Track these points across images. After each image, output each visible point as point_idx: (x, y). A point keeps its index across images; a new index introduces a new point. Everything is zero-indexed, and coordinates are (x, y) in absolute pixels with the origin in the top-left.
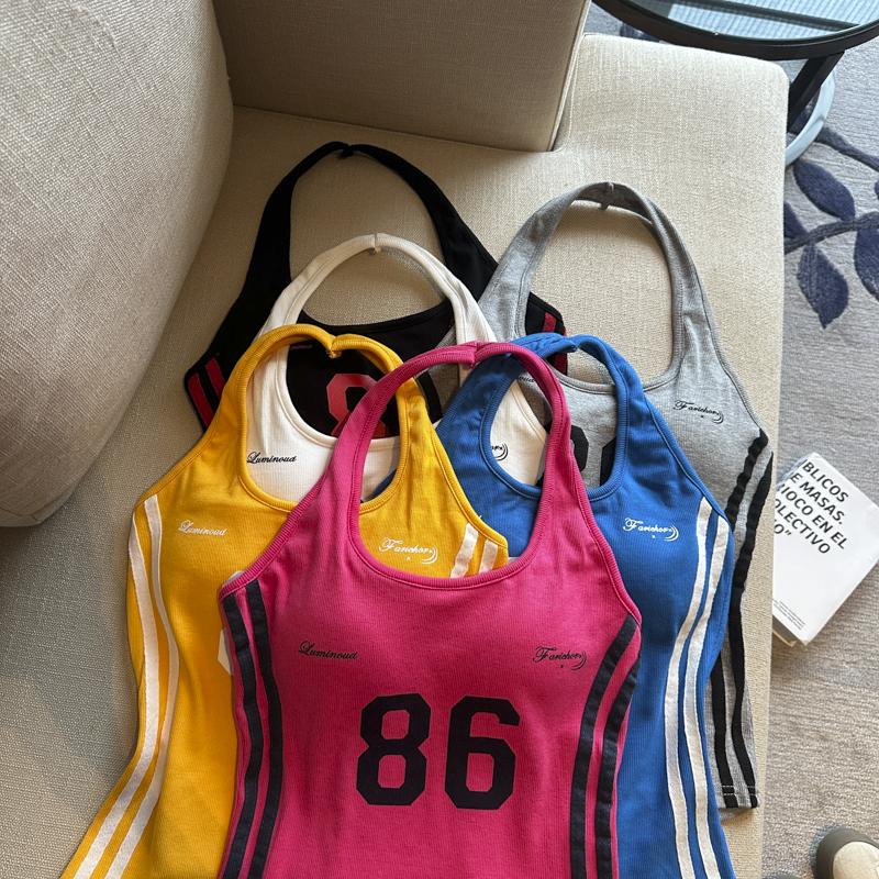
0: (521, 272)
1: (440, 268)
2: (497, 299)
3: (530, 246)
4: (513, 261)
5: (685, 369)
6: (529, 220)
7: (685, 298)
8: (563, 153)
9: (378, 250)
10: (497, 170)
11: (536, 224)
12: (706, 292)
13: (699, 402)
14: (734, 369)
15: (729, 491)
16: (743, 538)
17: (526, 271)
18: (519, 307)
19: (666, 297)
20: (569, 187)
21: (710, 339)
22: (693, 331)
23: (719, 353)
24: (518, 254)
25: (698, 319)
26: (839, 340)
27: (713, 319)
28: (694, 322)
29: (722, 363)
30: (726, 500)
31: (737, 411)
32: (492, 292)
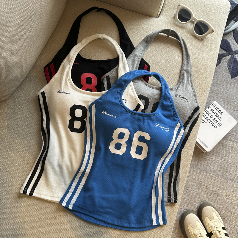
0: (141, 51)
1: (119, 47)
2: (132, 58)
3: (145, 44)
4: (139, 48)
5: (181, 86)
6: (146, 37)
7: (185, 66)
8: (160, 18)
9: (102, 39)
10: (140, 21)
11: (148, 38)
12: (192, 65)
13: (182, 95)
14: (194, 87)
15: (185, 121)
16: (186, 134)
17: (142, 51)
18: (138, 61)
19: (180, 64)
20: (160, 29)
21: (190, 78)
22: (185, 75)
23: (191, 82)
24: (141, 46)
25: (188, 72)
26: (235, 83)
27: (192, 73)
28: (186, 73)
29: (192, 85)
30: (184, 123)
31: (193, 99)
32: (131, 56)
